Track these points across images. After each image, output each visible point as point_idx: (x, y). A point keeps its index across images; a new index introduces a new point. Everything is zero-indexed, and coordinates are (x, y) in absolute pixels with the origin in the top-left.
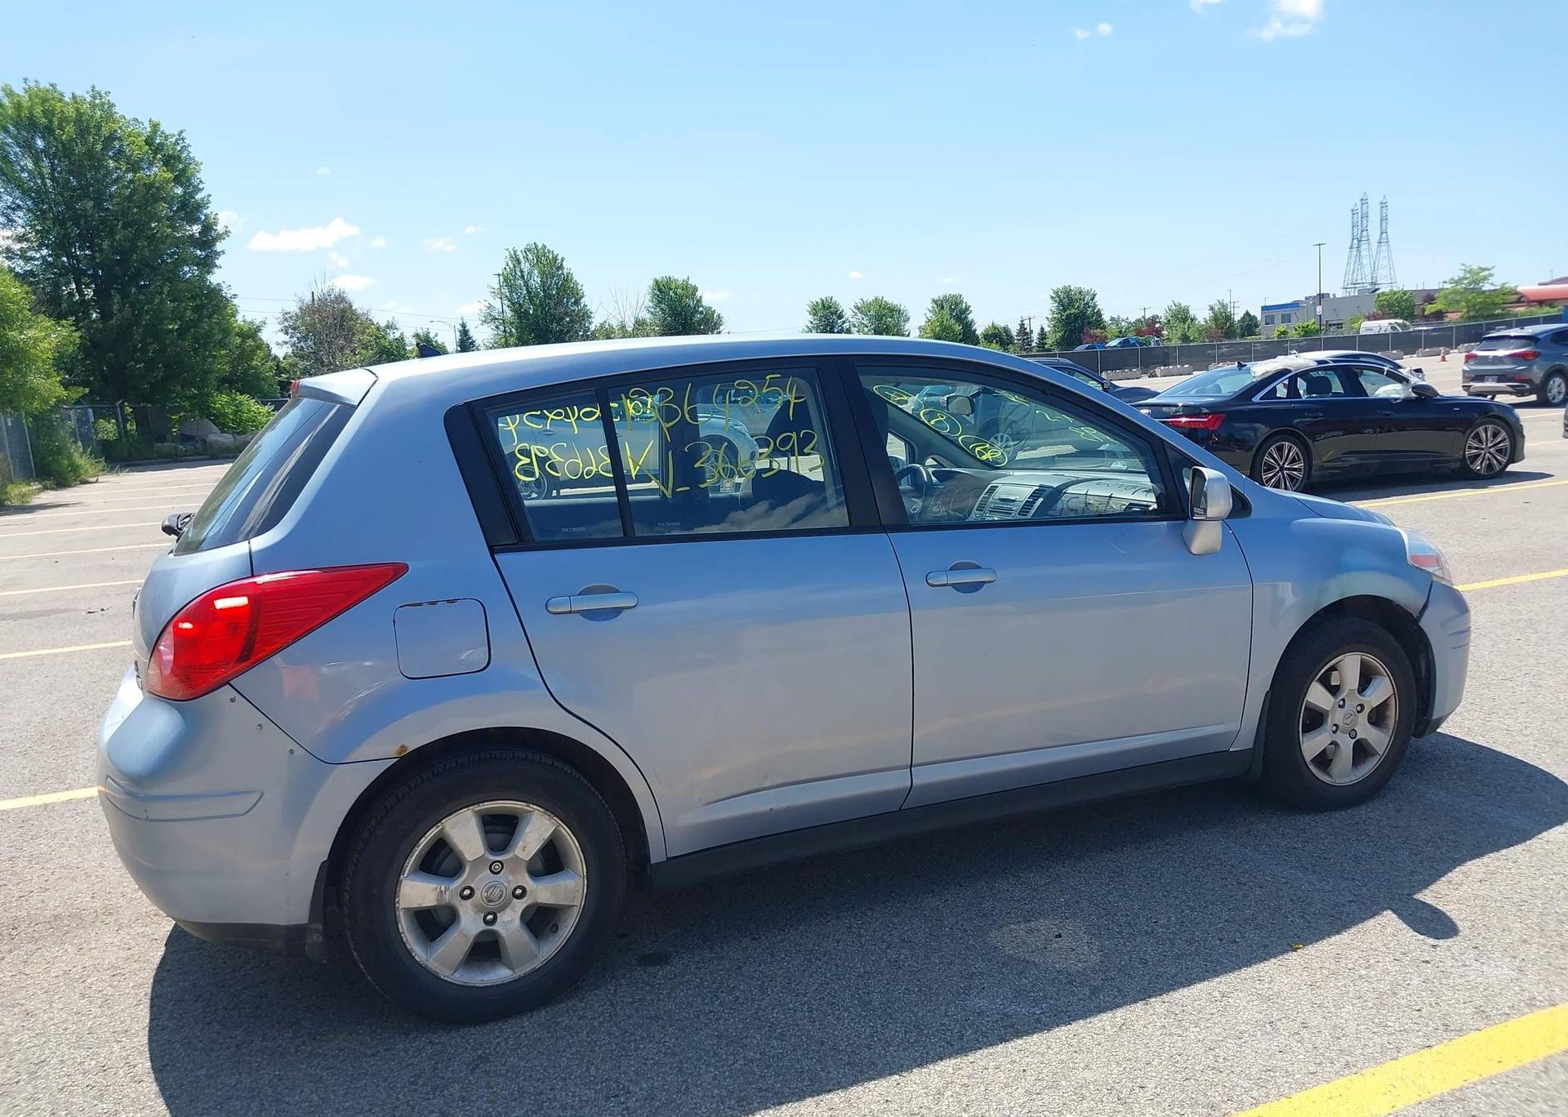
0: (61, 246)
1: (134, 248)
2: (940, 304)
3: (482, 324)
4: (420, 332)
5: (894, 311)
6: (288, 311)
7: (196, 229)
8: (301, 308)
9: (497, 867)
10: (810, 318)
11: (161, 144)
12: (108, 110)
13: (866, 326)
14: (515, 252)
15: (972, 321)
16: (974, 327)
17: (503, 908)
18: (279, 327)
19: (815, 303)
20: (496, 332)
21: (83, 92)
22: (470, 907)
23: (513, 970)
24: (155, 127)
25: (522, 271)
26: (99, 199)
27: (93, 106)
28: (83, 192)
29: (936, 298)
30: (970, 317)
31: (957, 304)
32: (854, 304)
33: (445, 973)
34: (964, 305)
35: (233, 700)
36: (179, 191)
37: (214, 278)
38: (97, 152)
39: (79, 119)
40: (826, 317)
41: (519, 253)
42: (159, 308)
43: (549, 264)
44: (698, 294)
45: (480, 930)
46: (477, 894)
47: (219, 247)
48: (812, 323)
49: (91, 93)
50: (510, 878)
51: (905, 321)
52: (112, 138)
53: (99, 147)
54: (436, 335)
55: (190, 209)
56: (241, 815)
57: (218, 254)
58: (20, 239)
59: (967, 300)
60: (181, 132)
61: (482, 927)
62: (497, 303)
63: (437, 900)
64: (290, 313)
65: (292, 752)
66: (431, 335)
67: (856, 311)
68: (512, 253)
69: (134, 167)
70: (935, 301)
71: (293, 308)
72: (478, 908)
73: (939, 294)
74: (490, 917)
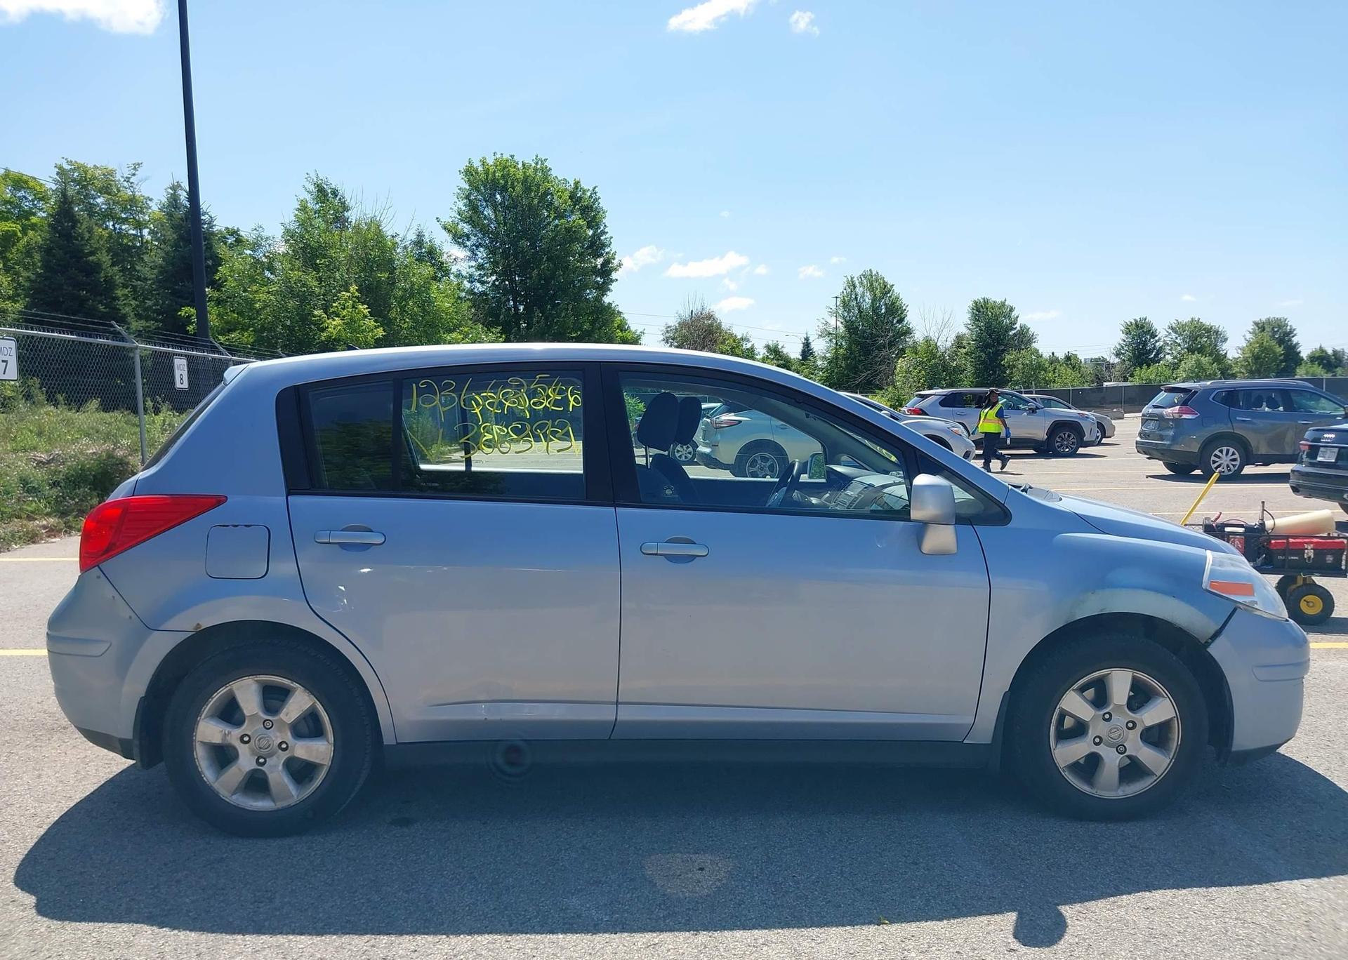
0: (506, 274)
1: (553, 277)
2: (1261, 327)
3: (818, 338)
4: (771, 344)
5: (1210, 332)
6: (670, 325)
7: (600, 261)
8: (679, 323)
9: (268, 724)
10: (1123, 336)
11: (580, 198)
12: (546, 171)
13: (1179, 345)
14: (852, 278)
15: (1297, 344)
16: (1298, 350)
17: (271, 755)
18: (662, 337)
19: (1129, 323)
20: (828, 345)
21: (530, 160)
22: (247, 749)
23: (274, 801)
24: (577, 184)
25: (856, 295)
26: (533, 240)
27: (536, 170)
28: (523, 234)
29: (1257, 320)
30: (1295, 340)
31: (1280, 327)
32: (1168, 324)
33: (224, 793)
34: (1289, 328)
35: (99, 577)
36: (590, 232)
37: (607, 299)
38: (534, 205)
39: (525, 180)
40: (1140, 336)
41: (855, 279)
42: (564, 321)
43: (881, 289)
44: (1014, 314)
45: (253, 768)
46: (252, 741)
47: (614, 275)
48: (1124, 341)
49: (535, 160)
50: (278, 734)
51: (1222, 341)
52: (546, 194)
53: (536, 201)
54: (783, 347)
55: (597, 246)
56: (96, 657)
57: (612, 281)
58: (480, 267)
59: (1292, 323)
60: (595, 188)
61: (254, 766)
62: (832, 321)
63: (222, 740)
64: (671, 327)
65: (130, 617)
66: (780, 347)
67: (1170, 331)
68: (850, 279)
69: (560, 216)
70: (1256, 324)
71: (673, 322)
72: (253, 752)
73: (1263, 317)
74: (262, 760)
